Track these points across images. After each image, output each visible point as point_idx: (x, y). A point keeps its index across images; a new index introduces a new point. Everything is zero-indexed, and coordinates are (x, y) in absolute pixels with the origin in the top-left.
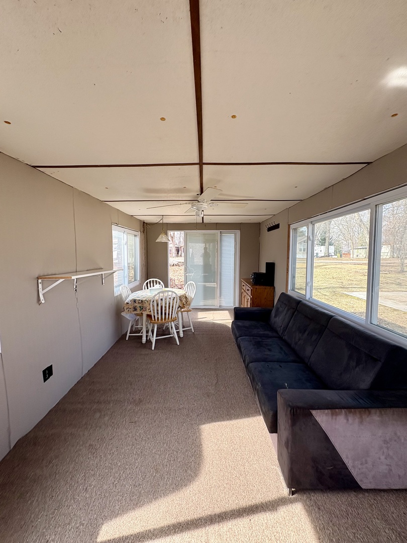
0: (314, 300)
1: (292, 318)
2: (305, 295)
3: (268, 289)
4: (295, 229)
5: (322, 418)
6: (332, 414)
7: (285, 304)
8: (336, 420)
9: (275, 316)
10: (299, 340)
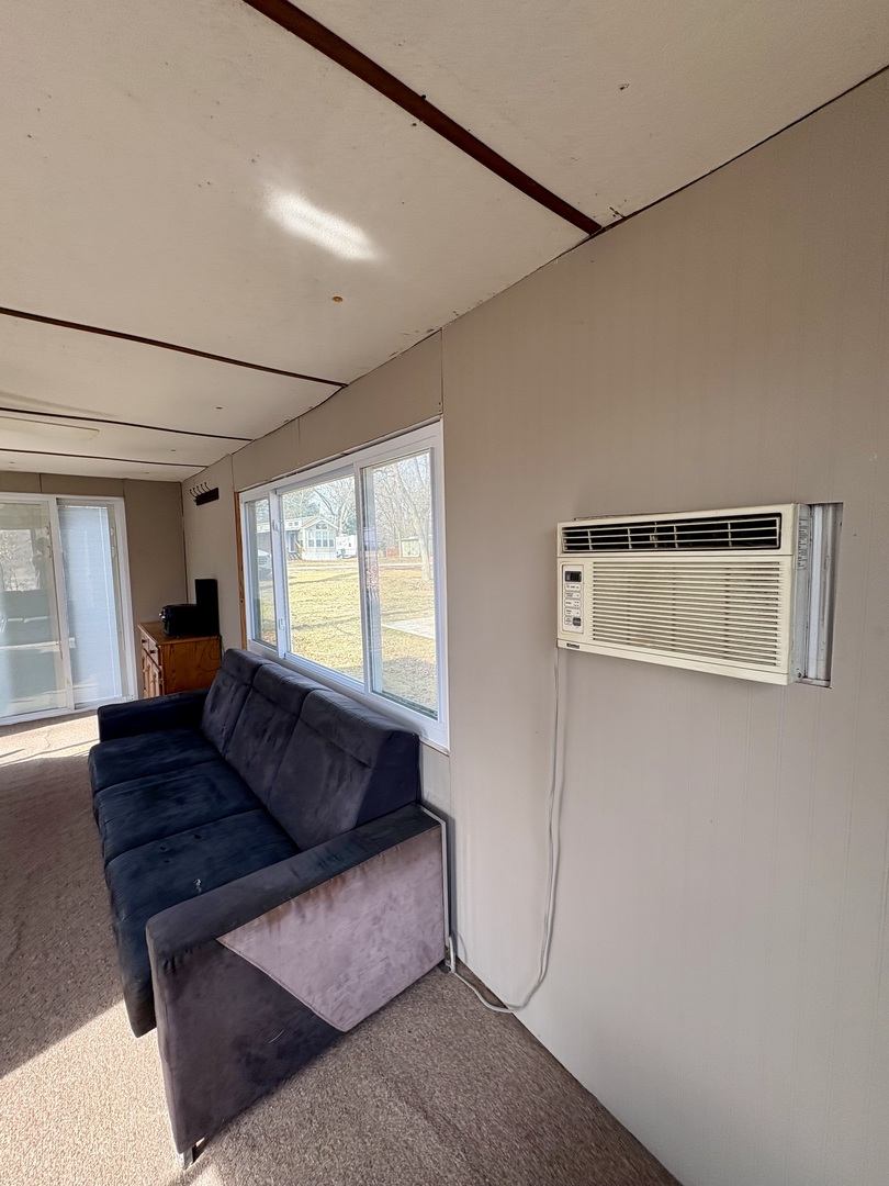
0: (294, 657)
1: (242, 706)
2: (275, 648)
3: (204, 642)
4: (251, 503)
5: (246, 943)
6: (270, 922)
7: (232, 676)
8: (279, 929)
9: (212, 710)
10: (255, 754)
